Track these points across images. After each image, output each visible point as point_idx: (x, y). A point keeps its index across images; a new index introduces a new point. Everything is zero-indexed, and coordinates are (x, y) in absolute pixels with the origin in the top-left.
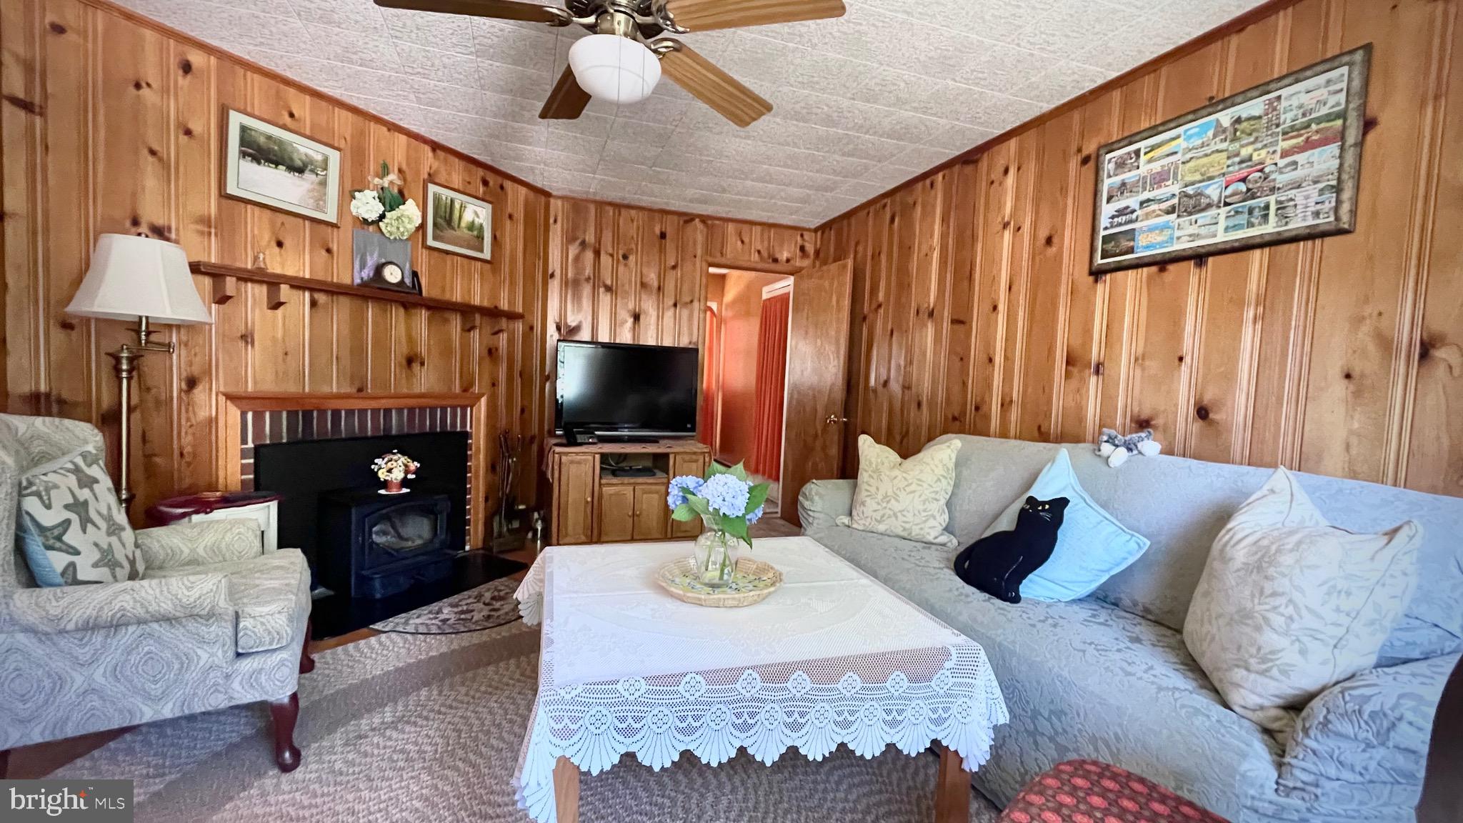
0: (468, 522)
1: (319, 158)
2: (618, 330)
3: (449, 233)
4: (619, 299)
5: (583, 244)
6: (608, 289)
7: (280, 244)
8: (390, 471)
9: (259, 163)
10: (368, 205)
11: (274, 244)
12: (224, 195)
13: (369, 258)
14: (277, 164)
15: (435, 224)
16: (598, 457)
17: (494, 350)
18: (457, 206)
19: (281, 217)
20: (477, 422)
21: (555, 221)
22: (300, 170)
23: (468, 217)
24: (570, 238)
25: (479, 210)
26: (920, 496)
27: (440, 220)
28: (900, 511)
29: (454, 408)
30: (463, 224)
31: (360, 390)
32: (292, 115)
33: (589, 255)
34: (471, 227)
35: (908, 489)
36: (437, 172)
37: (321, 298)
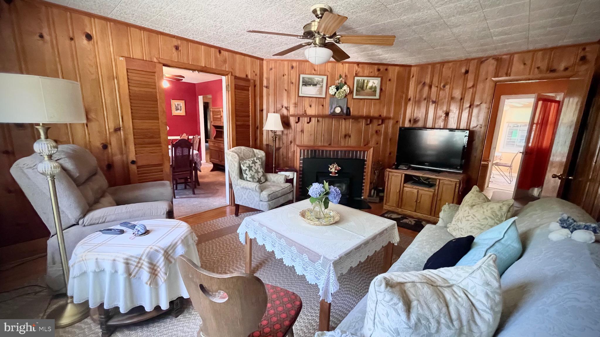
0: (363, 189)
1: (321, 80)
2: (437, 120)
3: (362, 92)
4: (439, 105)
5: (424, 84)
6: (434, 102)
7: (310, 106)
8: (331, 169)
9: (306, 86)
10: (332, 90)
11: (309, 106)
12: (299, 96)
13: (333, 106)
14: (310, 85)
15: (357, 90)
16: (403, 175)
17: (378, 131)
18: (366, 82)
19: (311, 99)
20: (369, 156)
21: (413, 76)
22: (316, 85)
23: (370, 85)
24: (418, 83)
25: (375, 81)
26: (471, 223)
27: (359, 89)
28: (461, 228)
29: (360, 151)
30: (368, 87)
31: (329, 145)
32: (315, 70)
33: (426, 88)
34: (371, 88)
35: (467, 218)
36: (359, 72)
37: (320, 119)
